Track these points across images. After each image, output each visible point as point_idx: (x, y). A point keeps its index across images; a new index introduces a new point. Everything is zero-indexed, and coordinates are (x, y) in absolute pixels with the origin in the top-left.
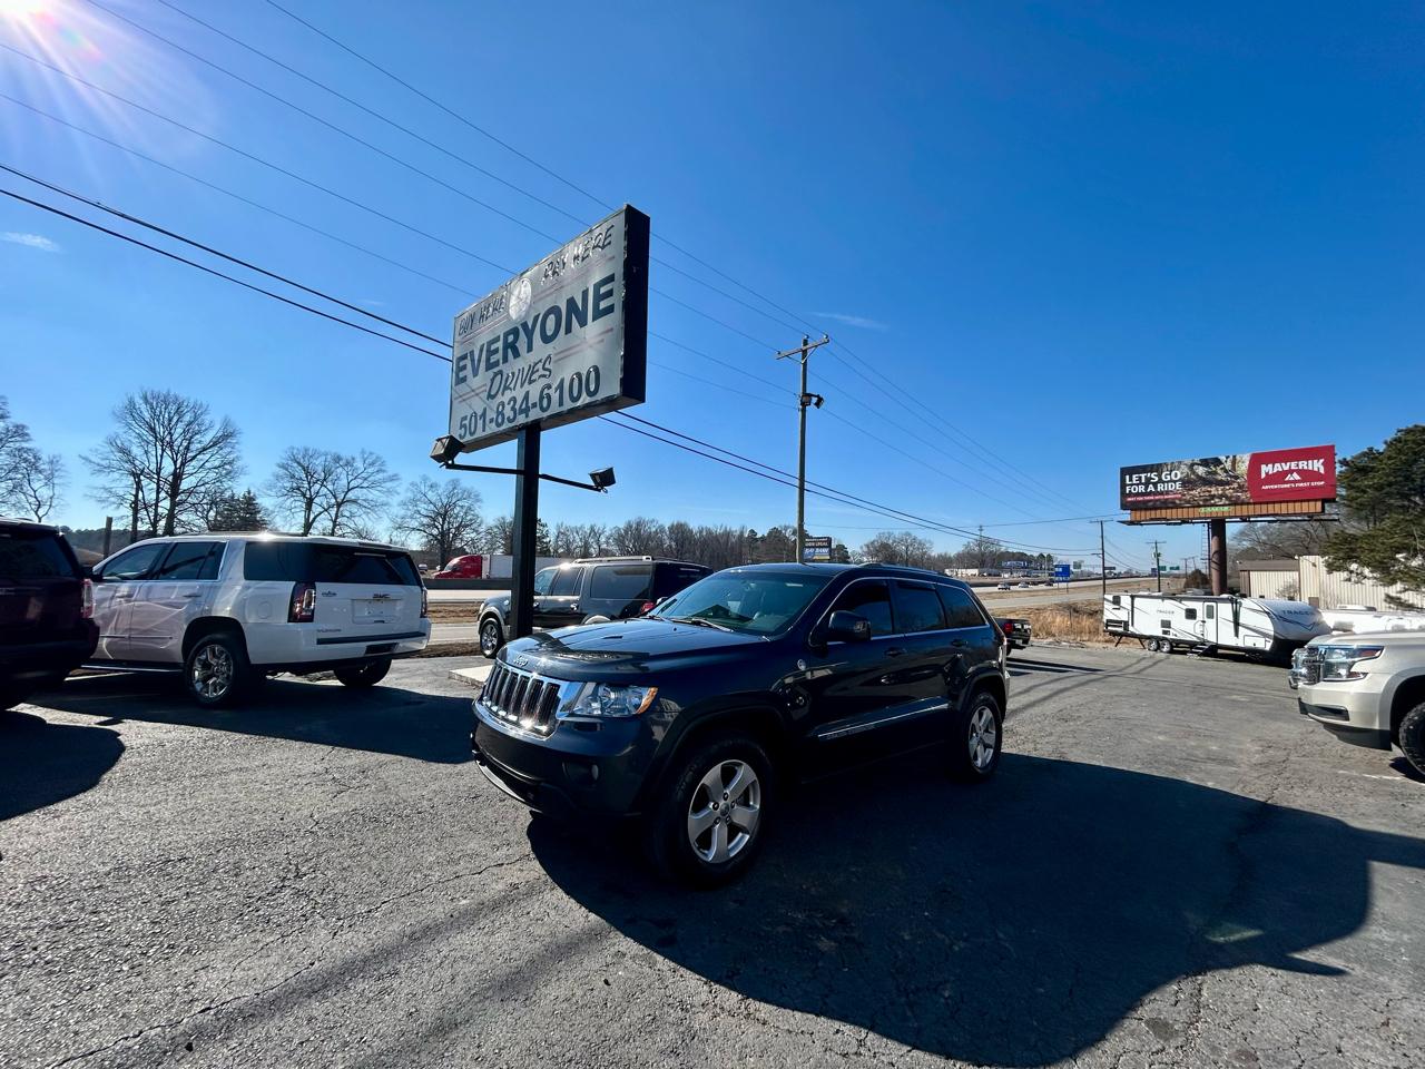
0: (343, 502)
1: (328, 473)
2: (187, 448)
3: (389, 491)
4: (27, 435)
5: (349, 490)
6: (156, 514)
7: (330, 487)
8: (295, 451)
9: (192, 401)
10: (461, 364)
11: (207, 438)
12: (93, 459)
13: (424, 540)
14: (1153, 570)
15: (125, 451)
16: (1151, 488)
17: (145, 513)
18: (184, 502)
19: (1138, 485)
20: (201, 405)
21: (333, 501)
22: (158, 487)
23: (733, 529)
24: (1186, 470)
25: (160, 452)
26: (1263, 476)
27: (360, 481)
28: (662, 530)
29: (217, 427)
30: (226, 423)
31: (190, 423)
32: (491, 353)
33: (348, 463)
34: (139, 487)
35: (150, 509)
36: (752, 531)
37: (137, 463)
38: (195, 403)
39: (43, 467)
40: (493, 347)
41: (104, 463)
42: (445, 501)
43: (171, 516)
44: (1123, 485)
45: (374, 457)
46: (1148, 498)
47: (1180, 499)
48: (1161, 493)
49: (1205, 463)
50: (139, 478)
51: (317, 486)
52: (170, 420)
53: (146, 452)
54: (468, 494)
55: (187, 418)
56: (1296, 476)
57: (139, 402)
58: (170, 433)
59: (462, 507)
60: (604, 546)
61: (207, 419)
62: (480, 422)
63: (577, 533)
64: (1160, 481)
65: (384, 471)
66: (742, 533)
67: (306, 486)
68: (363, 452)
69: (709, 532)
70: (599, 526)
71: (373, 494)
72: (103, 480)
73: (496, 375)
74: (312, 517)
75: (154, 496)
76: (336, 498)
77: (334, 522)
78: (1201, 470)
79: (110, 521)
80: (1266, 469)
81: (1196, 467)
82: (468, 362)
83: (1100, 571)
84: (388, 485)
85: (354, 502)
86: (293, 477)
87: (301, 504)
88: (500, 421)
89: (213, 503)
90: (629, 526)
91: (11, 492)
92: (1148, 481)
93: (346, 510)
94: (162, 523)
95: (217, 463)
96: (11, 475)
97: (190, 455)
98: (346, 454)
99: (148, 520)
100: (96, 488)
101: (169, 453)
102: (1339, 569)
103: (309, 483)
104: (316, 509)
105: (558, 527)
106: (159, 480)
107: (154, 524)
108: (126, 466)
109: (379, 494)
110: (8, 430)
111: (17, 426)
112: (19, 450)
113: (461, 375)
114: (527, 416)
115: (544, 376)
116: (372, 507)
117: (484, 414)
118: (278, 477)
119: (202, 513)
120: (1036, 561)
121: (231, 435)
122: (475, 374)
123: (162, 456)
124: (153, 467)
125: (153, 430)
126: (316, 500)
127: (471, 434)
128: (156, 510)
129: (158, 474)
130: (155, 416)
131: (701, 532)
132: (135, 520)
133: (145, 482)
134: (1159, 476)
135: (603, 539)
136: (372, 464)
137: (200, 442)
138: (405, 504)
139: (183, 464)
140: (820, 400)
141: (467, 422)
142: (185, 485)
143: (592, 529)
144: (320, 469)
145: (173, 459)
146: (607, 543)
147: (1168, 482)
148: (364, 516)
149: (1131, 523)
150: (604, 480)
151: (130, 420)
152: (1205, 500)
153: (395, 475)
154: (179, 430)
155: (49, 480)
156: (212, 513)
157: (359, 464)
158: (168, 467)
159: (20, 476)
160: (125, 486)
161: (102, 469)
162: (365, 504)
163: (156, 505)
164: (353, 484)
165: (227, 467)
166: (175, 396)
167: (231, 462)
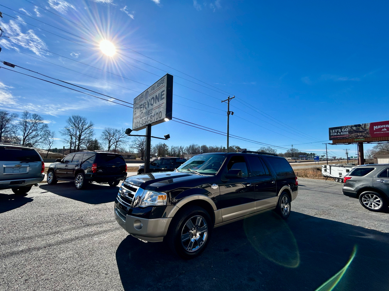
0: (118, 141)
1: (114, 134)
2: (82, 129)
3: (129, 138)
4: (48, 127)
7: (115, 138)
8: (106, 129)
9: (83, 117)
11: (86, 126)
12: (62, 132)
13: (138, 150)
15: (69, 130)
16: (339, 134)
17: (73, 145)
18: (81, 142)
19: (334, 133)
20: (85, 118)
21: (115, 141)
22: (76, 138)
23: (219, 147)
24: (350, 128)
25: (76, 130)
26: (374, 129)
27: (122, 136)
28: (199, 147)
29: (89, 123)
30: (91, 123)
31: (83, 123)
33: (119, 132)
34: (72, 139)
36: (224, 147)
37: (71, 133)
38: (84, 118)
39: (51, 134)
41: (64, 133)
42: (143, 141)
43: (79, 145)
44: (330, 133)
46: (338, 137)
47: (348, 137)
48: (342, 135)
49: (356, 126)
50: (71, 136)
51: (112, 137)
52: (78, 122)
53: (73, 130)
55: (82, 122)
56: (385, 129)
57: (72, 118)
58: (78, 125)
60: (184, 152)
61: (87, 121)
62: (139, 124)
63: (177, 148)
64: (342, 132)
66: (221, 148)
67: (109, 137)
68: (122, 129)
69: (212, 148)
70: (183, 146)
72: (64, 137)
73: (142, 113)
74: (110, 145)
75: (75, 141)
77: (116, 146)
78: (354, 128)
79: (64, 147)
80: (375, 128)
81: (353, 127)
82: (136, 110)
85: (120, 141)
86: (106, 135)
87: (108, 142)
89: (88, 142)
90: (190, 147)
91: (44, 140)
92: (338, 132)
93: (118, 143)
94: (77, 147)
95: (89, 132)
96: (44, 136)
97: (83, 130)
98: (118, 129)
100: (62, 139)
104: (111, 143)
105: (172, 147)
107: (75, 147)
108: (69, 133)
109: (126, 139)
110: (44, 126)
111: (46, 125)
112: (46, 130)
113: (135, 112)
114: (148, 123)
115: (151, 113)
118: (102, 135)
119: (86, 144)
121: (92, 125)
122: (138, 112)
124: (75, 133)
125: (75, 125)
126: (111, 141)
128: (75, 144)
129: (76, 135)
130: (75, 121)
131: (210, 148)
132: (71, 146)
133: (73, 137)
134: (341, 130)
135: (183, 150)
138: (133, 142)
139: (81, 133)
141: (136, 124)
142: (82, 138)
143: (181, 147)
144: (112, 133)
145: (79, 131)
146: (185, 151)
147: (344, 132)
148: (123, 145)
149: (333, 144)
151: (70, 122)
152: (356, 137)
154: (81, 125)
155: (52, 137)
156: (88, 145)
157: (121, 132)
158: (78, 134)
159: (46, 136)
160: (68, 138)
161: (64, 134)
162: (123, 142)
163: (76, 143)
164: (120, 137)
165: (91, 133)
166: (79, 116)
167: (92, 132)
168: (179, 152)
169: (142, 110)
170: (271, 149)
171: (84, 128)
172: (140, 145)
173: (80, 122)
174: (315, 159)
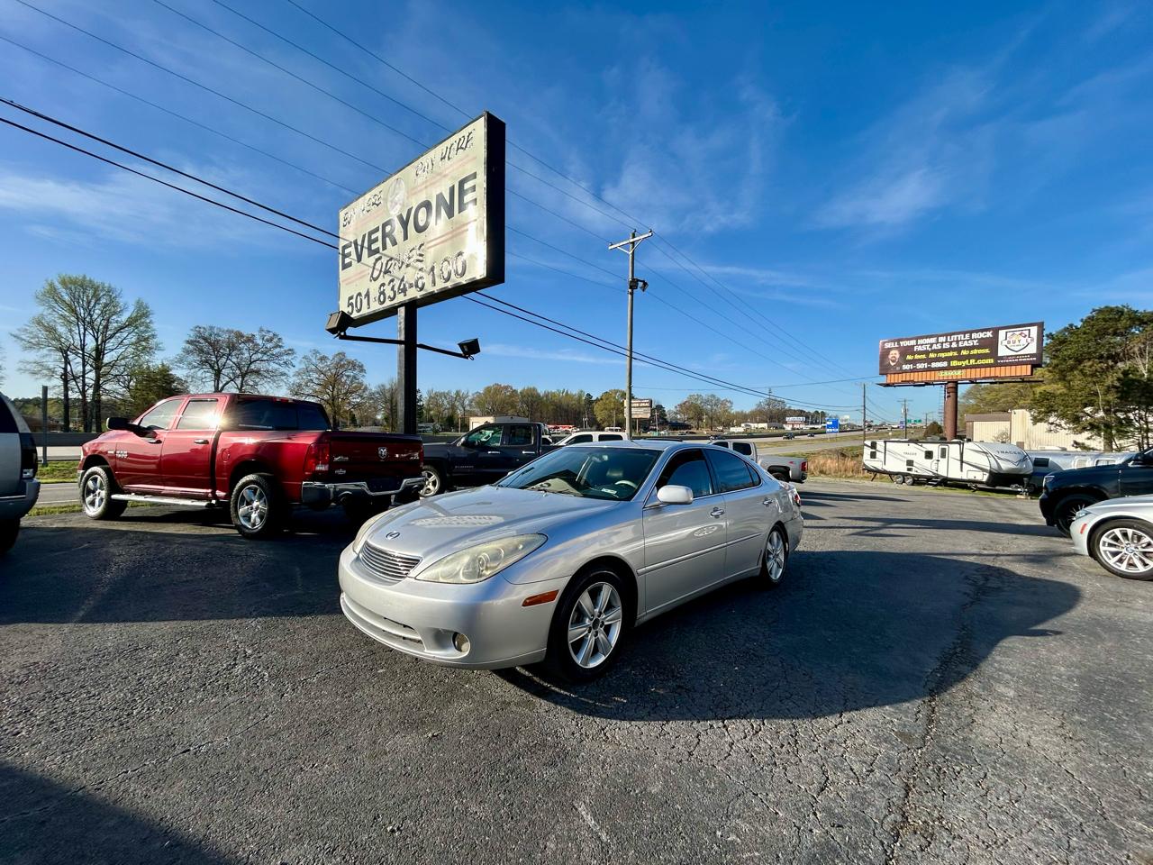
0: (247, 373)
1: (232, 347)
2: (106, 327)
3: (285, 364)
5: (251, 363)
6: (84, 385)
7: (235, 360)
8: (202, 330)
9: (106, 285)
10: (347, 251)
11: (124, 318)
12: (24, 337)
14: (901, 422)
15: (51, 330)
17: (74, 383)
18: (108, 373)
20: (115, 290)
21: (238, 372)
22: (84, 361)
23: (573, 393)
25: (82, 331)
27: (260, 355)
28: (515, 394)
29: (132, 308)
30: (139, 305)
31: (106, 305)
32: (372, 242)
33: (249, 340)
34: (66, 358)
35: (78, 380)
36: (588, 395)
37: (63, 340)
38: (110, 288)
40: (373, 237)
41: (34, 341)
42: (334, 371)
45: (271, 335)
50: (66, 353)
51: (224, 360)
52: (89, 303)
53: (71, 331)
54: (353, 365)
55: (103, 301)
57: (58, 286)
58: (89, 314)
59: (348, 376)
60: (468, 408)
61: (121, 301)
62: (365, 301)
63: (445, 398)
65: (280, 347)
66: (580, 397)
67: (214, 359)
68: (261, 330)
69: (554, 395)
70: (463, 391)
71: (273, 366)
72: (33, 356)
73: (377, 260)
74: (221, 385)
75: (80, 368)
76: (240, 369)
77: (240, 390)
79: (45, 389)
82: (352, 249)
83: (861, 424)
84: (285, 357)
85: (257, 372)
86: (201, 351)
87: (210, 375)
88: (382, 299)
89: (131, 375)
90: (488, 390)
93: (249, 379)
94: (90, 391)
95: (134, 340)
97: (109, 333)
98: (246, 332)
99: (77, 390)
100: (28, 363)
101: (91, 331)
102: (1041, 420)
103: (216, 357)
104: (224, 380)
105: (429, 392)
106: (83, 355)
107: (83, 393)
108: (54, 342)
109: (277, 366)
113: (347, 260)
114: (405, 295)
115: (418, 260)
116: (273, 376)
117: (368, 295)
118: (188, 352)
119: (124, 383)
120: (813, 416)
121: (146, 315)
122: (359, 259)
123: (84, 334)
124: (78, 343)
125: (74, 311)
126: (224, 371)
127: (359, 311)
128: (84, 381)
129: (83, 350)
130: (75, 298)
131: (547, 395)
132: (66, 389)
133: (71, 357)
135: (467, 402)
136: (270, 340)
137: (117, 322)
138: (300, 374)
139: (104, 342)
140: (645, 284)
141: (353, 301)
142: (107, 359)
143: (458, 393)
144: (224, 345)
145: (94, 336)
146: (470, 405)
148: (266, 385)
149: (888, 385)
150: (471, 348)
151: (52, 303)
153: (290, 350)
154: (98, 312)
156: (131, 383)
157: (260, 342)
158: (91, 343)
160: (54, 360)
161: (31, 346)
162: (266, 374)
163: (83, 376)
164: (254, 357)
165: (144, 343)
166: (90, 281)
167: (146, 340)
168: (453, 407)
169: (377, 251)
170: (718, 400)
171: (113, 326)
172: (325, 387)
173: (92, 304)
174: (828, 426)
